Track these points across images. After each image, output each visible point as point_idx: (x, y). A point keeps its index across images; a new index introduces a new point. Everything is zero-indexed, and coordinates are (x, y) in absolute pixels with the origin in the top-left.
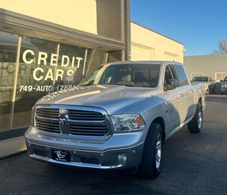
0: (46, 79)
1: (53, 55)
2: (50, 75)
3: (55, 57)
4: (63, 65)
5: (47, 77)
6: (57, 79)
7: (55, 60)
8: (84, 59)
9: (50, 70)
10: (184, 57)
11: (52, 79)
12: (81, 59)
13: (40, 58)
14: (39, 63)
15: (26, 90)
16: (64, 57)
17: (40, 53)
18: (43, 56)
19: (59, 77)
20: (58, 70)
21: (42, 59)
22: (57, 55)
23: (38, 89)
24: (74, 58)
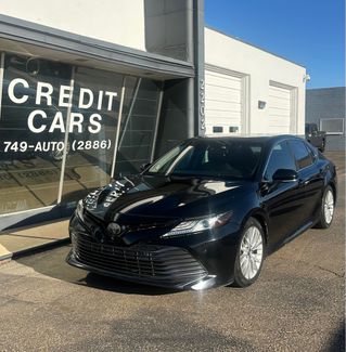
0: (51, 130)
1: (63, 88)
2: (58, 123)
3: (67, 92)
4: (81, 106)
5: (54, 126)
6: (71, 131)
7: (67, 96)
8: (119, 94)
9: (59, 115)
10: (307, 91)
11: (63, 131)
12: (115, 94)
13: (39, 94)
14: (38, 102)
15: (16, 149)
17: (40, 85)
18: (45, 90)
19: (76, 127)
20: (73, 115)
21: (44, 94)
22: (71, 88)
23: (38, 147)
24: (101, 93)
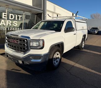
1: (3, 13)
2: (3, 23)
3: (5, 14)
4: (10, 18)
5: (1, 24)
6: (7, 25)
7: (5, 15)
8: (23, 16)
9: (3, 21)
11: (5, 25)
12: (21, 16)
16: (10, 15)
19: (9, 24)
20: (8, 21)
24: (17, 15)
